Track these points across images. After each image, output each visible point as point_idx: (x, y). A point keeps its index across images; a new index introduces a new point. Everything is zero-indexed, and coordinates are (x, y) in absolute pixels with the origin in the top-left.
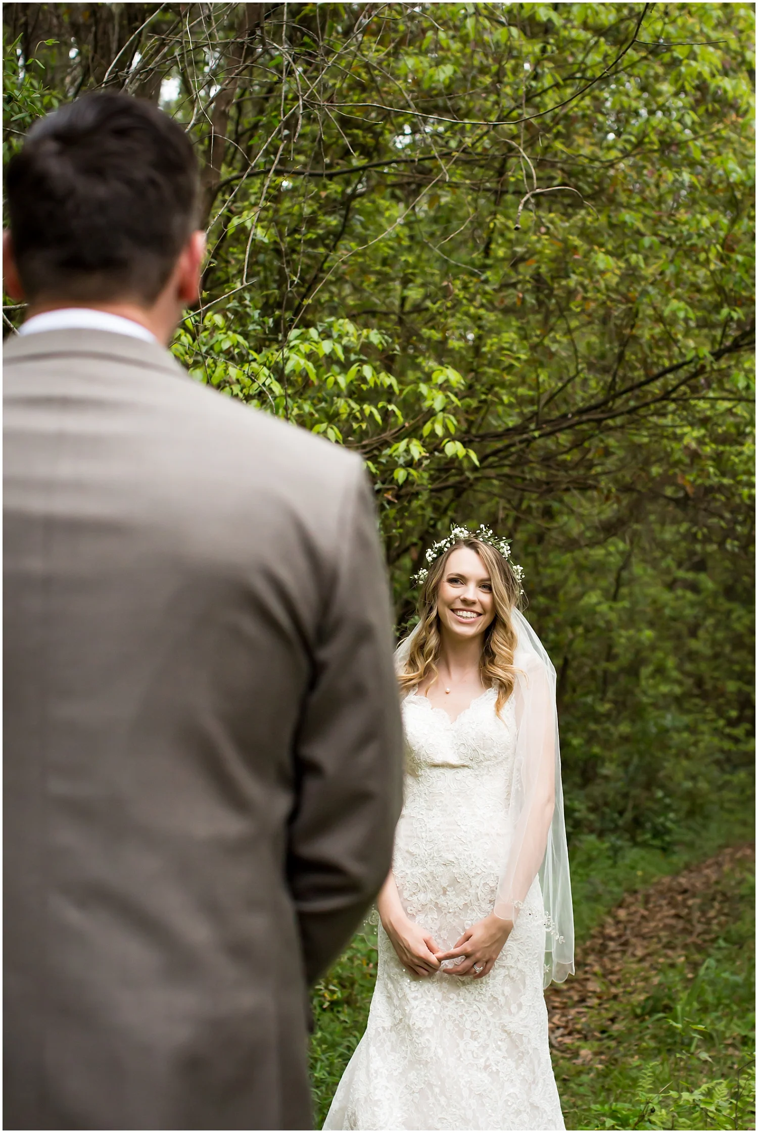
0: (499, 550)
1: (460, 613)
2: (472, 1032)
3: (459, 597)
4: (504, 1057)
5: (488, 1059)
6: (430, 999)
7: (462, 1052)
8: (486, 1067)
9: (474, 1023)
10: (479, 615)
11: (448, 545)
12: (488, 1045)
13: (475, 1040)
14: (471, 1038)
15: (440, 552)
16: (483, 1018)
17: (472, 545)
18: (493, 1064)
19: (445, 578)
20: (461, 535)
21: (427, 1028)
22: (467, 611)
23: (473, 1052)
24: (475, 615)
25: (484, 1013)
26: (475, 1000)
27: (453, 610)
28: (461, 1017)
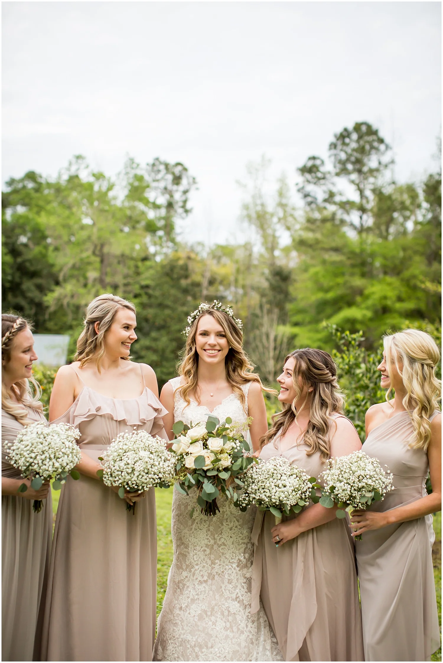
0: (226, 313)
1: (208, 351)
2: (229, 580)
3: (206, 343)
4: (246, 592)
5: (237, 593)
6: (205, 564)
7: (224, 591)
8: (237, 598)
9: (229, 575)
10: (219, 351)
11: (198, 313)
12: (237, 586)
13: (230, 584)
14: (228, 583)
15: (195, 318)
16: (234, 571)
17: (211, 313)
18: (240, 596)
19: (198, 333)
20: (205, 307)
21: (204, 581)
22: (212, 350)
23: (229, 591)
24: (217, 351)
25: (235, 569)
26: (229, 562)
27: (205, 350)
28: (223, 572)
